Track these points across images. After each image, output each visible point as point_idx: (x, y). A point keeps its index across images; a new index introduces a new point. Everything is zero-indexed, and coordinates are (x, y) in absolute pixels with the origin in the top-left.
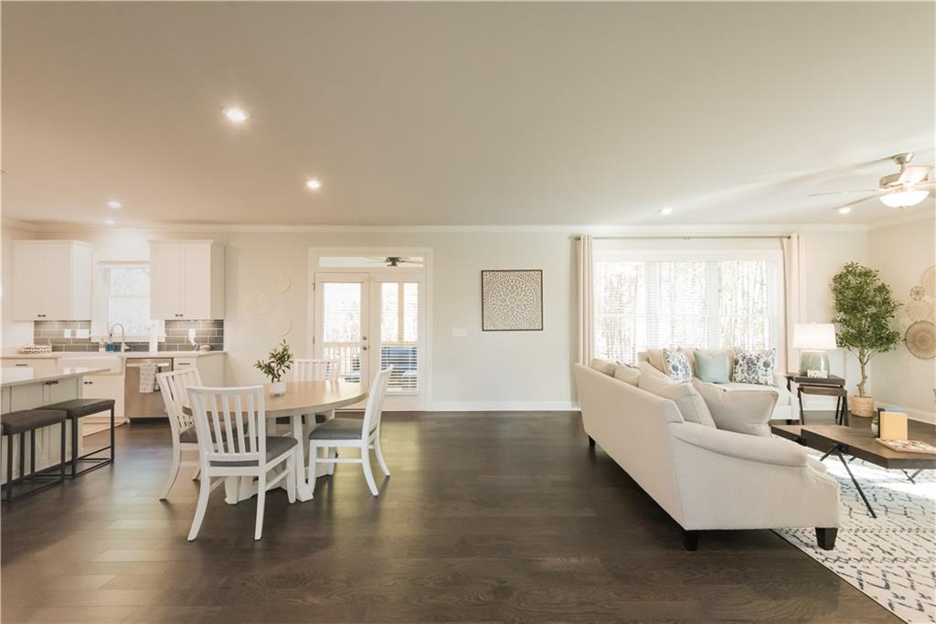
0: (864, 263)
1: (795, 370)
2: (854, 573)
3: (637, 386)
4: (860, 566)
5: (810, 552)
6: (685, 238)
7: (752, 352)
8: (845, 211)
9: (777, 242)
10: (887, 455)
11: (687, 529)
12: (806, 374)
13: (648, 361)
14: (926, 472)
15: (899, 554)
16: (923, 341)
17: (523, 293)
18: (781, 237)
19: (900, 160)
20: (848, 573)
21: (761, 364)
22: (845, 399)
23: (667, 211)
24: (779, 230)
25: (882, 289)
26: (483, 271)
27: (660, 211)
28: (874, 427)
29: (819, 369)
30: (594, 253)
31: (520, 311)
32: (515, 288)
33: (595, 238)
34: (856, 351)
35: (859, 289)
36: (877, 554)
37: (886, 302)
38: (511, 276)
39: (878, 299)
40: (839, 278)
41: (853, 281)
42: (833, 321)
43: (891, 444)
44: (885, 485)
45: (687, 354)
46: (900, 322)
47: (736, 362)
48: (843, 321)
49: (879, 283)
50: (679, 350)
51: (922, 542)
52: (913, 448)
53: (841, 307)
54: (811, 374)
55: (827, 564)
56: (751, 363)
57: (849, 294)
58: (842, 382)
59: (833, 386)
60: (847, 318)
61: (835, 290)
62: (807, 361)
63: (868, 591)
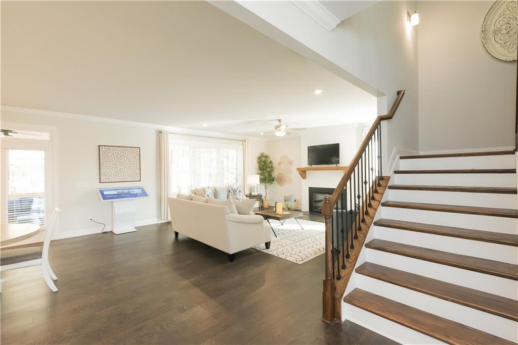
0: (266, 153)
1: (248, 193)
2: (276, 253)
3: (207, 202)
4: (277, 251)
5: (264, 251)
6: (209, 137)
7: (235, 187)
8: (262, 134)
9: (241, 142)
10: (279, 216)
11: (231, 254)
12: (251, 194)
13: (195, 194)
14: (287, 220)
15: (284, 245)
16: (281, 180)
17: (128, 160)
18: (242, 141)
19: (280, 121)
20: (274, 253)
21: (238, 191)
22: (262, 202)
23: (205, 125)
24: (242, 138)
25: (271, 162)
26: (99, 146)
27: (202, 125)
28: (274, 209)
29: (254, 192)
30: (169, 140)
31: (126, 170)
32: (122, 157)
33: (171, 133)
34: (264, 184)
35: (265, 162)
36: (279, 246)
37: (272, 167)
38: (120, 150)
39: (270, 166)
40: (259, 158)
41: (264, 159)
42: (258, 174)
43: (279, 213)
44: (277, 228)
45: (211, 189)
46: (275, 174)
47: (230, 191)
48: (261, 174)
49: (270, 161)
50: (209, 188)
51: (288, 241)
52: (284, 213)
53: (260, 169)
54: (253, 194)
55: (269, 253)
56: (235, 191)
57: (262, 164)
58: (261, 196)
59: (259, 198)
60: (261, 172)
61: (258, 162)
62: (251, 189)
63: (280, 256)
